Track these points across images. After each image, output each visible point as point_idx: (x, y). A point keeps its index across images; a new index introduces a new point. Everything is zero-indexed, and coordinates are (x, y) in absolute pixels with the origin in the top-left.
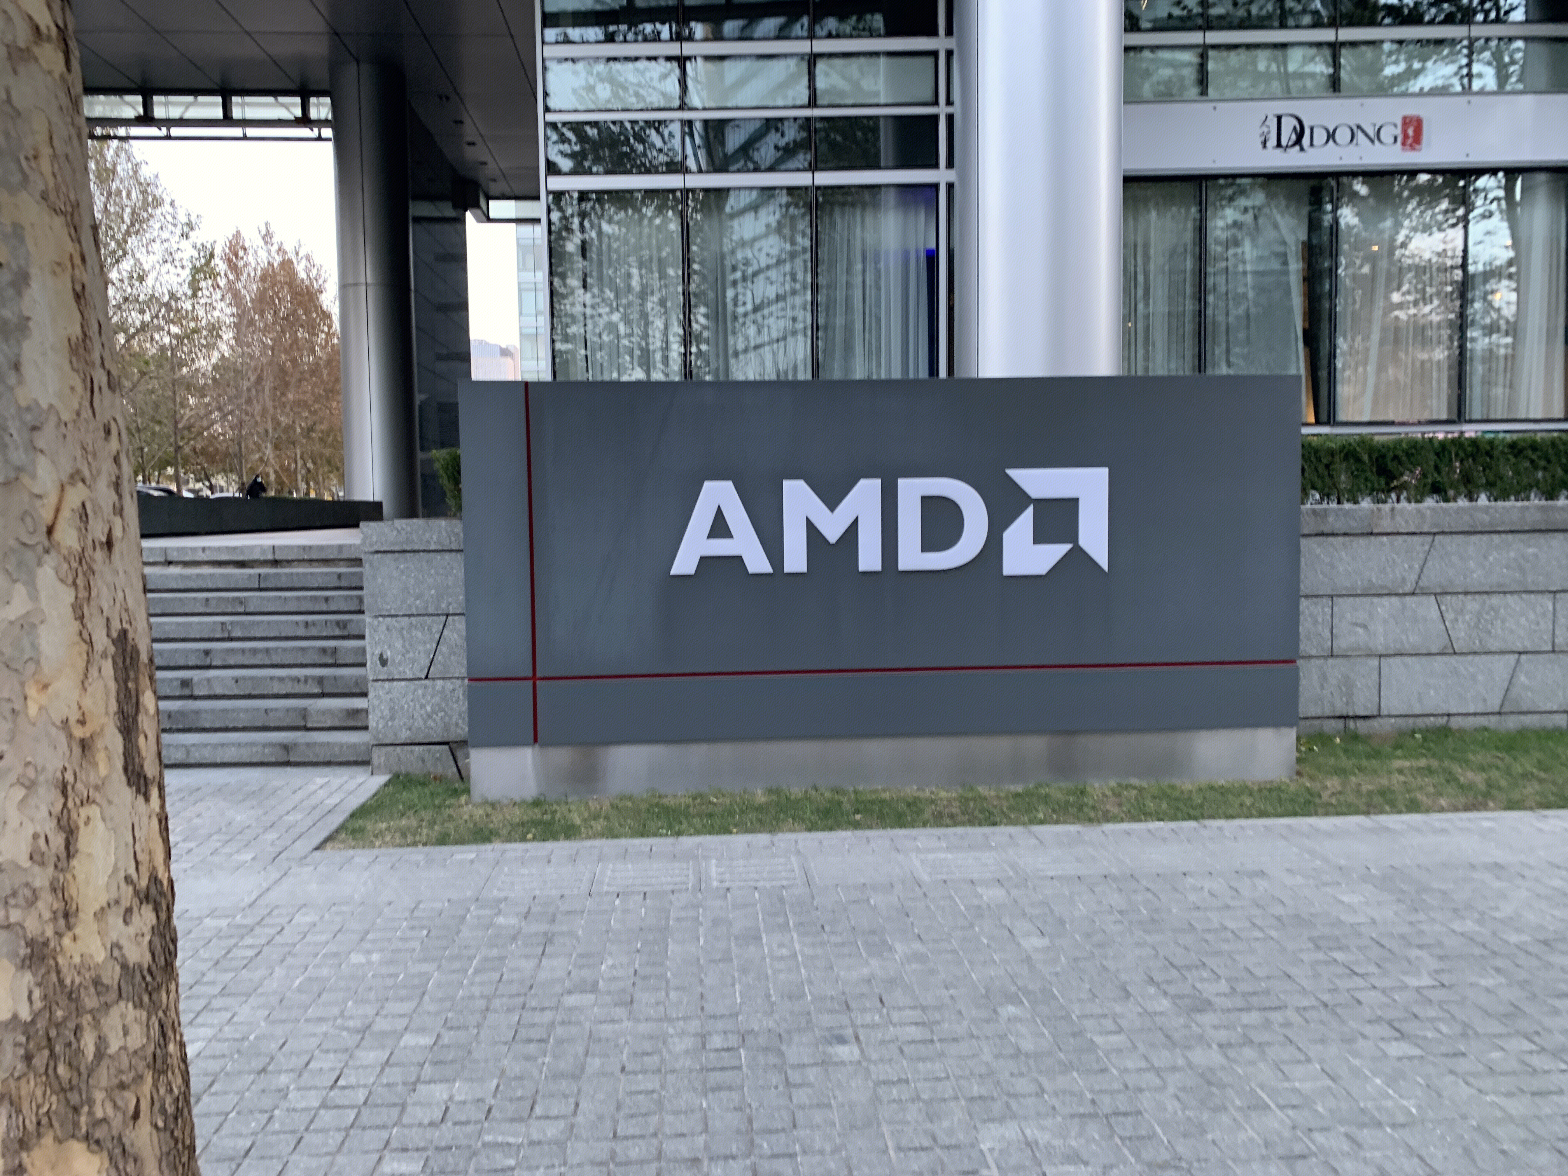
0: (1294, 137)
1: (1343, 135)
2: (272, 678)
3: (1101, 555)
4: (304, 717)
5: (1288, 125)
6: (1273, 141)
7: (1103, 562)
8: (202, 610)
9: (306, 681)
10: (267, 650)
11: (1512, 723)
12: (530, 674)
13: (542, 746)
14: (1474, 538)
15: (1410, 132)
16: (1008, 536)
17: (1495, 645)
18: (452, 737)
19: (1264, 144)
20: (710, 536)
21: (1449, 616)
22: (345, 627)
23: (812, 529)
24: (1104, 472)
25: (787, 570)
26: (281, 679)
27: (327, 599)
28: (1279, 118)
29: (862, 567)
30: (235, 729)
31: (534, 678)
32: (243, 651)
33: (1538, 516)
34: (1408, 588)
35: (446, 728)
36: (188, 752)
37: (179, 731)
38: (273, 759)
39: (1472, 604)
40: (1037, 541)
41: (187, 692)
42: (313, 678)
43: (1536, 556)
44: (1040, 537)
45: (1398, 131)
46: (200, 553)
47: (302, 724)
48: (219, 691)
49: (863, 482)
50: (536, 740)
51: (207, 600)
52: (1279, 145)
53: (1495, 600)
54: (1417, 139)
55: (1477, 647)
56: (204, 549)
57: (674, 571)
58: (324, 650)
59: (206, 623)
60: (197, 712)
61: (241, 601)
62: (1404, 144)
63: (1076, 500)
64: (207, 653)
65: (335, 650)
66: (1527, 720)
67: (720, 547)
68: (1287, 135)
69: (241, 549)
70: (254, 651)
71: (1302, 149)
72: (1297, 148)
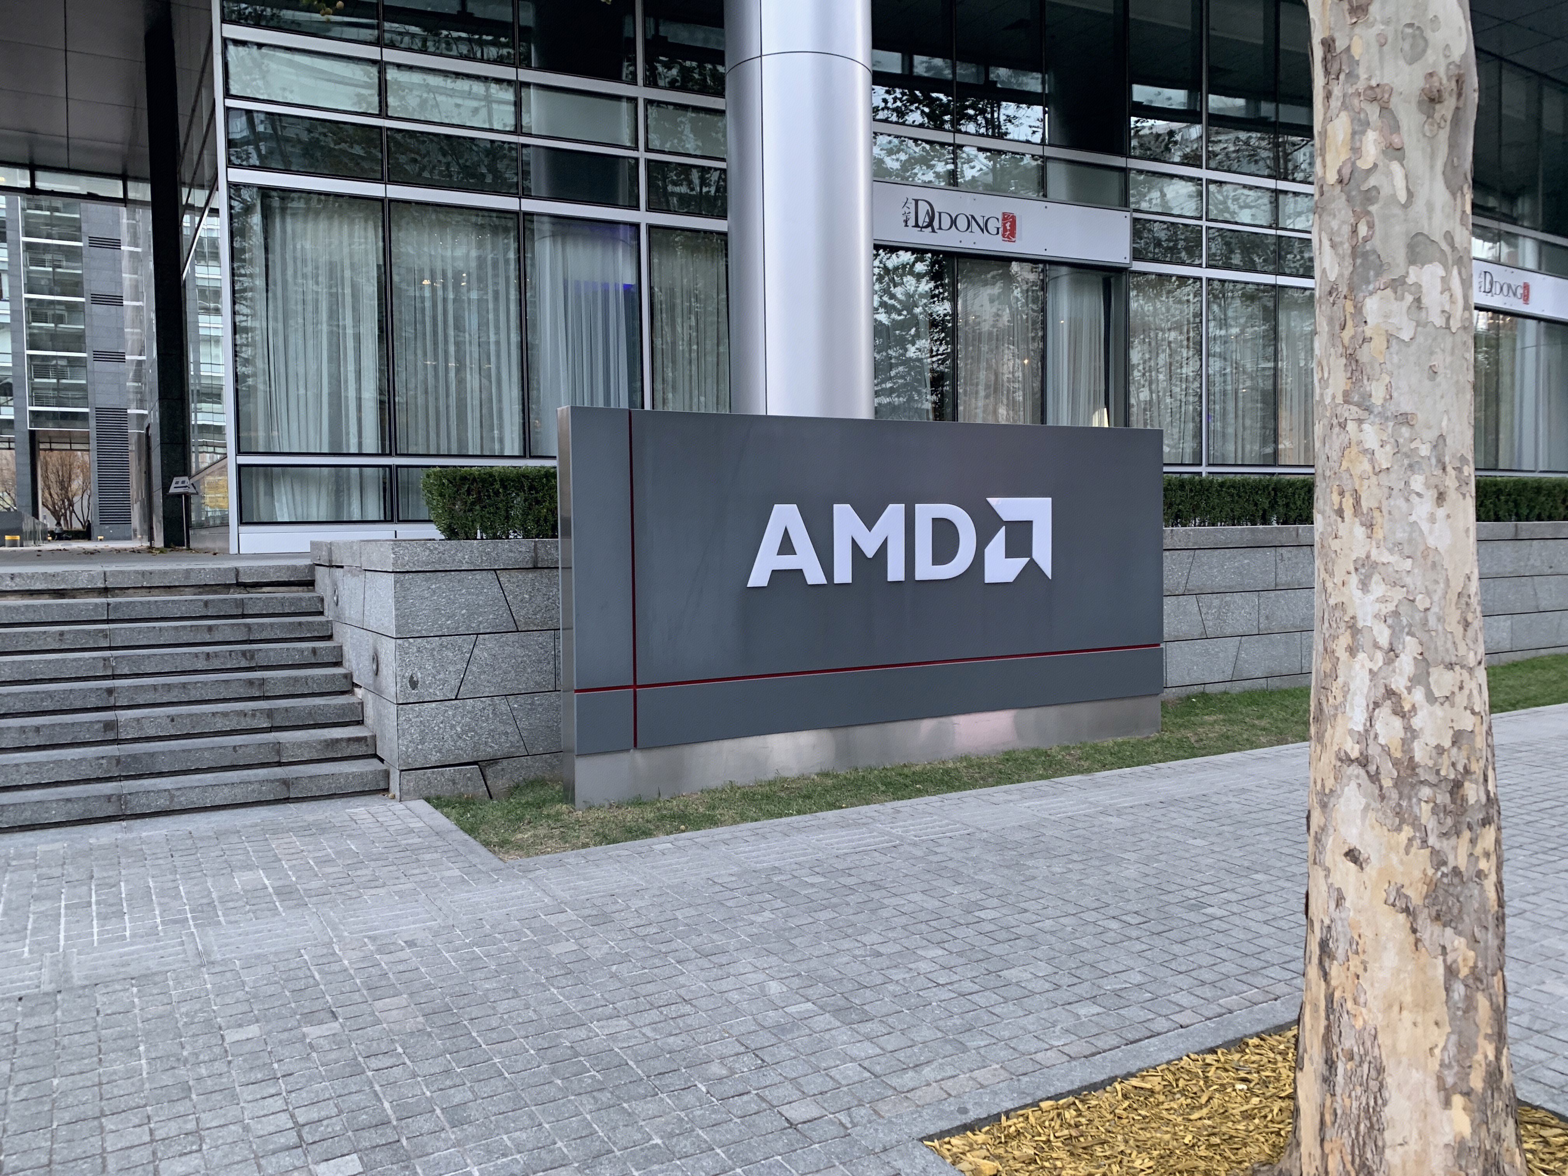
0: (927, 220)
1: (962, 223)
2: (213, 714)
3: (1046, 565)
4: (278, 752)
5: (923, 208)
6: (912, 222)
7: (1048, 572)
8: (56, 646)
9: (254, 715)
10: (184, 685)
11: (1237, 688)
12: (632, 683)
13: (642, 749)
14: (1217, 552)
15: (1008, 225)
16: (987, 550)
17: (1228, 631)
18: (482, 756)
19: (906, 221)
20: (780, 553)
21: (1204, 610)
22: (252, 657)
23: (856, 548)
24: (1049, 500)
25: (836, 582)
26: (225, 714)
27: (210, 628)
28: (917, 201)
29: (890, 578)
30: (197, 771)
31: (635, 686)
32: (155, 687)
33: (1249, 537)
34: (1181, 592)
35: (475, 749)
36: (172, 797)
37: (128, 778)
38: (271, 797)
39: (1216, 601)
40: (1008, 556)
41: (111, 736)
42: (261, 711)
43: (1248, 564)
44: (1010, 553)
45: (1000, 225)
46: (9, 582)
47: (276, 760)
48: (152, 732)
49: (891, 507)
50: (635, 745)
51: (62, 634)
52: (917, 225)
53: (1228, 598)
54: (1013, 233)
55: (1218, 633)
56: (12, 577)
57: (750, 584)
58: (250, 682)
59: (85, 660)
60: (152, 755)
61: (105, 634)
62: (1003, 236)
63: (1030, 523)
64: (110, 691)
65: (263, 682)
66: (1247, 684)
67: (787, 563)
68: (923, 219)
69: (63, 576)
70: (169, 687)
71: (933, 231)
72: (930, 229)
